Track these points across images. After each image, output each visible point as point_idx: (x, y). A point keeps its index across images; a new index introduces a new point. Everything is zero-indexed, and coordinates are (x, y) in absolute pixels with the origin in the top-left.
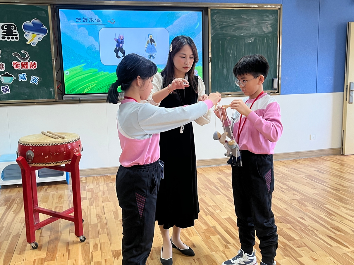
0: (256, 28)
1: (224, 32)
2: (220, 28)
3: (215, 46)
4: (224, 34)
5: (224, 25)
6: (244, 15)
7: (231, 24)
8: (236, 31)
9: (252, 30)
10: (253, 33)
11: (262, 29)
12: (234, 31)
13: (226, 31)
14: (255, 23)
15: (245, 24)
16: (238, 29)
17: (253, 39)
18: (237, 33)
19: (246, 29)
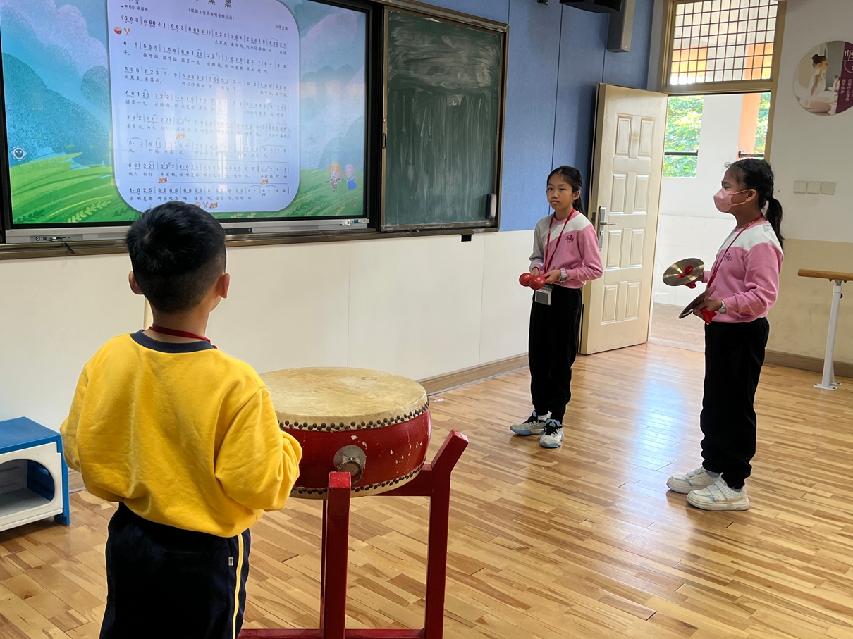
0: (466, 72)
1: (412, 73)
2: (405, 62)
3: (393, 106)
4: (411, 79)
5: (412, 57)
6: (447, 37)
7: (425, 57)
8: (432, 75)
9: (459, 76)
10: (459, 85)
11: (475, 76)
12: (430, 73)
13: (415, 71)
14: (465, 60)
15: (447, 61)
16: (436, 69)
17: (459, 98)
18: (433, 80)
19: (448, 73)
